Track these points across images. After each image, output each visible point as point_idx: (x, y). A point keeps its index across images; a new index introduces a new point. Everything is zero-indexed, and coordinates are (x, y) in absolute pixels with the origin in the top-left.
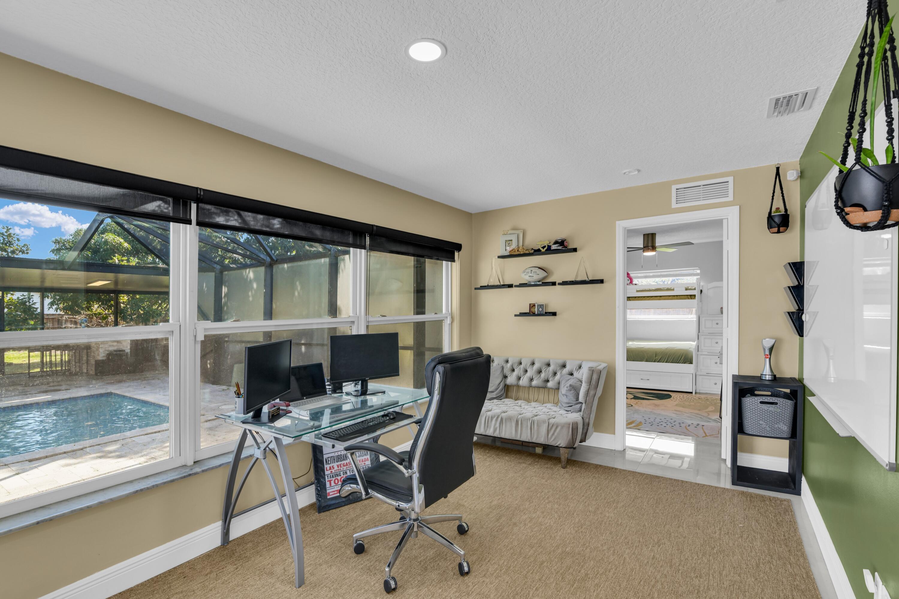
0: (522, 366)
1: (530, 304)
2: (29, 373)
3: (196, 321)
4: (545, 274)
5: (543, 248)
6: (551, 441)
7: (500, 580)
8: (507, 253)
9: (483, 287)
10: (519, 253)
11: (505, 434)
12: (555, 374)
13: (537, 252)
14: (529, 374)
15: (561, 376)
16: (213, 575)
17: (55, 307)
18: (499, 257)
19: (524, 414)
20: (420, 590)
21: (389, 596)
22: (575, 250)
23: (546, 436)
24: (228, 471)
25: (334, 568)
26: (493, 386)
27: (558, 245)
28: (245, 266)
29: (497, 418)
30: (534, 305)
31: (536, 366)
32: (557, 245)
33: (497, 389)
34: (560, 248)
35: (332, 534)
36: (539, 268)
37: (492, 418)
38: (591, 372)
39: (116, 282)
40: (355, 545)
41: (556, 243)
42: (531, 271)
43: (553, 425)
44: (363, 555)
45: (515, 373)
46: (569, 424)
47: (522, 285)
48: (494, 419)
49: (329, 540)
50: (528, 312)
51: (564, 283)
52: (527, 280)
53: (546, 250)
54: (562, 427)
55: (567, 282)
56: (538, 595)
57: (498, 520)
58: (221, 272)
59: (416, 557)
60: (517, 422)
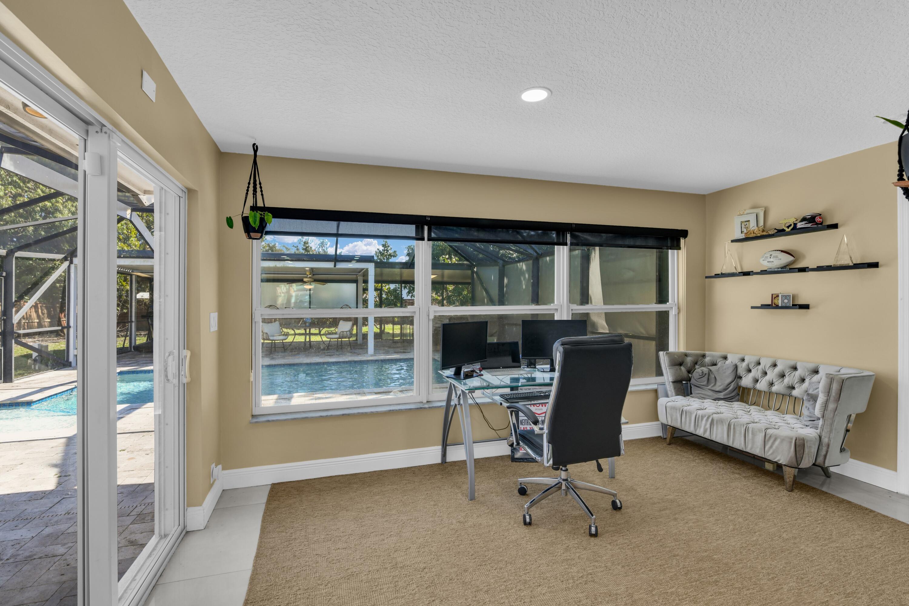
0: (760, 367)
1: (772, 295)
2: (393, 340)
3: (430, 305)
4: (791, 258)
5: (788, 227)
6: (768, 454)
7: (621, 551)
8: (742, 236)
9: (717, 276)
10: (755, 235)
11: (716, 437)
12: (803, 380)
13: (780, 232)
14: (769, 377)
15: (810, 384)
16: (428, 477)
17: (410, 295)
18: (732, 241)
19: (741, 419)
20: (549, 532)
21: (524, 526)
22: (835, 226)
23: (763, 448)
24: (443, 412)
25: (499, 498)
26: (720, 386)
27: (806, 222)
28: (520, 261)
29: (708, 418)
30: (778, 296)
31: (778, 370)
32: (804, 223)
33: (725, 389)
34: (809, 225)
35: (512, 478)
36: (782, 251)
37: (702, 417)
38: (829, 380)
39: (443, 276)
40: (520, 487)
41: (804, 219)
42: (771, 255)
43: (770, 437)
44: (524, 496)
45: (751, 375)
46: (792, 439)
47: (763, 272)
48: (705, 419)
49: (507, 480)
50: (770, 303)
51: (820, 269)
52: (767, 266)
53: (791, 230)
54: (783, 440)
55: (823, 267)
56: (648, 574)
57: (660, 510)
58: (504, 266)
59: (563, 512)
60: (729, 425)
